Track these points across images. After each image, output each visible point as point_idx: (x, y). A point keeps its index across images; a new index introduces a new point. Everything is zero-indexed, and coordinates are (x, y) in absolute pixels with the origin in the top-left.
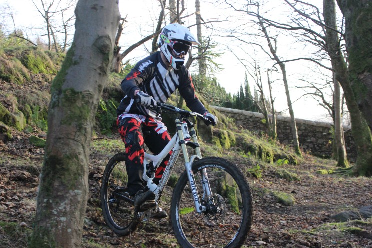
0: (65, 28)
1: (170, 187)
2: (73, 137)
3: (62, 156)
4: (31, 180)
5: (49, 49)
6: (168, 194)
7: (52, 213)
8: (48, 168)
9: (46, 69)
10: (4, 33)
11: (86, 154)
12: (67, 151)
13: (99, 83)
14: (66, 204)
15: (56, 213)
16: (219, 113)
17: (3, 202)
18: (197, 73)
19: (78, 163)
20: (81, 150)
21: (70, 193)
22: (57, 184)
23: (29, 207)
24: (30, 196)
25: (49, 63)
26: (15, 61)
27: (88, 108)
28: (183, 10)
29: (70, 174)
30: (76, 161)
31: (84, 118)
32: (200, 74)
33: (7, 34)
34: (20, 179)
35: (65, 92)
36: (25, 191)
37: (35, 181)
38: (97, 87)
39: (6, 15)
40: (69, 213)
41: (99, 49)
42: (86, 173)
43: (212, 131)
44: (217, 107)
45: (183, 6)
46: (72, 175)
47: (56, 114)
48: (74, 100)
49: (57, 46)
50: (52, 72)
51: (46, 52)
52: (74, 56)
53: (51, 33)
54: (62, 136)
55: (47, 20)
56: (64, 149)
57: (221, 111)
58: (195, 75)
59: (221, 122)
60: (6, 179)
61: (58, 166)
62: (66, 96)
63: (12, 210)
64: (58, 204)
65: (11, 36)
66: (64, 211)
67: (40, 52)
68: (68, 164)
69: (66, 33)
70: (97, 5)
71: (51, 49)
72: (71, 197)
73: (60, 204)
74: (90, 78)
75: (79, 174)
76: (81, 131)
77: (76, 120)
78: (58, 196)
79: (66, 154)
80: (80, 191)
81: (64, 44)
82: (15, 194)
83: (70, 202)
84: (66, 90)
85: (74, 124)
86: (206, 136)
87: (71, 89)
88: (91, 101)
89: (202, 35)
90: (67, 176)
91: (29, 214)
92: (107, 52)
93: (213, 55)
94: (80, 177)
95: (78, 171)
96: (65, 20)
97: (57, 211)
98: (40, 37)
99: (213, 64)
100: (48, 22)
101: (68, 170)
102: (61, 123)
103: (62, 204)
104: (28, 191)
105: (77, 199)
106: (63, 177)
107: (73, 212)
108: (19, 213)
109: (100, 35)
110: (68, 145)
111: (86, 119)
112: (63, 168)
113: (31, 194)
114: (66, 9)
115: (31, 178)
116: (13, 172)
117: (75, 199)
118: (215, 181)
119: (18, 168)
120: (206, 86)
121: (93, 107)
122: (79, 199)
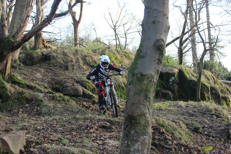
0: (125, 35)
1: (195, 133)
2: (142, 103)
3: (136, 115)
4: (110, 128)
5: (116, 48)
6: (195, 138)
7: (130, 150)
8: (127, 122)
9: (116, 60)
10: (90, 39)
11: (150, 113)
12: (138, 112)
13: (157, 68)
14: (138, 145)
15: (132, 150)
16: (224, 84)
17: (95, 141)
18: (209, 59)
19: (146, 119)
20: (147, 111)
21: (141, 138)
22: (133, 132)
23: (110, 145)
24: (110, 138)
25: (117, 56)
26: (98, 56)
27: (151, 84)
28: (199, 19)
29: (140, 126)
30: (144, 118)
31: (148, 91)
32: (211, 59)
33: (92, 40)
34: (103, 127)
35: (137, 75)
36: (107, 135)
37: (112, 128)
38: (156, 71)
39: (92, 29)
40: (140, 151)
41: (157, 47)
42: (150, 125)
43: (221, 96)
44: (223, 81)
45: (199, 17)
46: (142, 127)
47: (131, 89)
48: (142, 80)
49: (121, 46)
50: (119, 62)
51: (115, 50)
52: (142, 52)
53: (117, 38)
54: (136, 102)
55: (115, 31)
56: (137, 110)
57: (226, 83)
58: (207, 60)
59: (226, 91)
60: (96, 127)
61: (133, 121)
62: (137, 77)
63: (101, 146)
64: (133, 145)
65: (94, 41)
66: (137, 149)
67: (112, 50)
68: (140, 119)
69: (126, 38)
70: (155, 20)
71: (117, 48)
72: (141, 141)
73: (135, 145)
74: (152, 66)
75: (146, 126)
76: (147, 99)
77: (144, 92)
78: (134, 140)
79: (138, 114)
80: (147, 137)
81: (125, 45)
82: (102, 136)
83: (141, 144)
84: (137, 74)
85: (142, 94)
86: (217, 99)
87: (140, 73)
88: (152, 80)
89: (212, 35)
90: (139, 127)
91: (110, 149)
92: (162, 49)
93: (219, 47)
94: (147, 128)
95: (145, 124)
96: (126, 30)
97: (133, 149)
98: (110, 41)
99: (219, 53)
100: (115, 32)
101: (139, 123)
102: (135, 94)
103: (136, 145)
104: (109, 135)
105: (145, 142)
106: (136, 128)
107: (143, 150)
108: (105, 148)
109: (158, 39)
110: (139, 108)
111: (150, 92)
112: (136, 122)
113: (111, 137)
114: (126, 24)
115: (110, 127)
116: (99, 123)
117: (144, 142)
118: (225, 129)
119: (102, 120)
120: (215, 67)
121: (154, 84)
122: (147, 142)
